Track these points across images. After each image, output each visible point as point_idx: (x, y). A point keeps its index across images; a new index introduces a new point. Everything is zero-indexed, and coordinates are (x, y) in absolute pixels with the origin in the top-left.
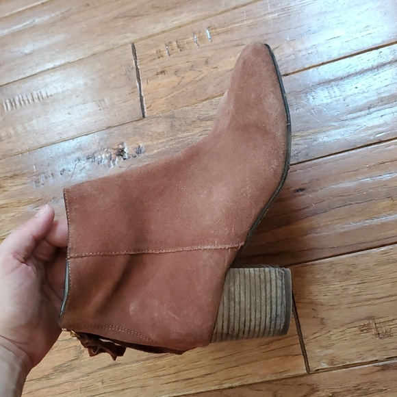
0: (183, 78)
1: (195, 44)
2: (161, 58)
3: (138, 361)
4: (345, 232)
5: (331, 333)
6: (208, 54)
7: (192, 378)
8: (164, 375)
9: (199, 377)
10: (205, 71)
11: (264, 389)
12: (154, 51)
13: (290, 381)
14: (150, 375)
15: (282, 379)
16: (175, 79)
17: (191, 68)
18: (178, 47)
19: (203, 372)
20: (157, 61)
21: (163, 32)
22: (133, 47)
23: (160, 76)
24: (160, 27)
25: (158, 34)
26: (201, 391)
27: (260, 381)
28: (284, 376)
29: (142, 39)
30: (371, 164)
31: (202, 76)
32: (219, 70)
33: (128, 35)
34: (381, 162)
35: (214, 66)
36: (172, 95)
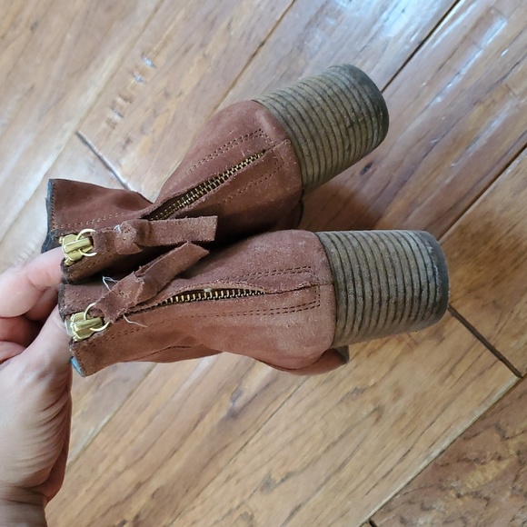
0: (154, 131)
1: (141, 84)
2: (116, 127)
3: (318, 489)
4: (453, 180)
5: (516, 312)
6: (162, 84)
7: (392, 470)
8: (358, 487)
9: (398, 463)
10: (172, 105)
11: (481, 430)
12: (104, 125)
13: (506, 401)
14: (342, 497)
15: (495, 404)
16: (145, 139)
17: (155, 114)
18: (125, 99)
19: (399, 455)
20: (115, 132)
21: (99, 95)
22: (79, 136)
23: (129, 148)
24: (91, 94)
25: (96, 102)
26: (410, 478)
27: (471, 422)
28: (495, 398)
29: (82, 121)
30: (429, 78)
31: (172, 114)
32: (186, 93)
33: (66, 125)
34: (437, 67)
35: (178, 93)
36: (155, 160)
